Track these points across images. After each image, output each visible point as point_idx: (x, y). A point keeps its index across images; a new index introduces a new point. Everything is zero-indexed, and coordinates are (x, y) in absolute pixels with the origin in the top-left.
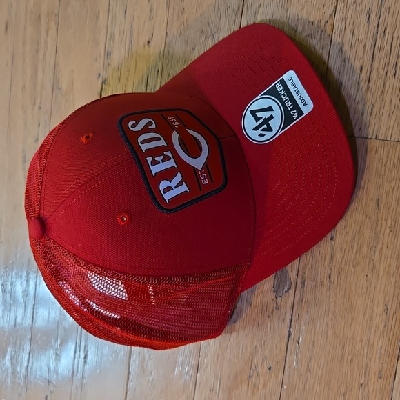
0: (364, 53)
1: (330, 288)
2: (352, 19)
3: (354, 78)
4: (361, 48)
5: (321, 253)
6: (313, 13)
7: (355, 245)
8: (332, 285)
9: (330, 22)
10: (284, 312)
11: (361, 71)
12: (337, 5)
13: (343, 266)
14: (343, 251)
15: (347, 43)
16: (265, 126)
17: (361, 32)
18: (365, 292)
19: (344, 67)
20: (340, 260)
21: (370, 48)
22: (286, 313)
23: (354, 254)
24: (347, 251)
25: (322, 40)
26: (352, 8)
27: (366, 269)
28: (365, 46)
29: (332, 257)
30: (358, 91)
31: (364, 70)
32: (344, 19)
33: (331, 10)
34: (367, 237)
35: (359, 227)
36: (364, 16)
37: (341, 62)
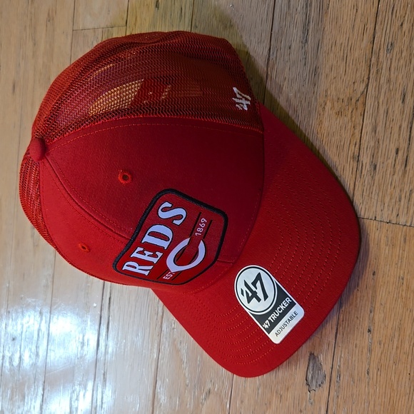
0: (399, 135)
1: (368, 384)
2: (386, 99)
3: (390, 161)
4: (396, 129)
5: (358, 346)
6: (342, 90)
7: (396, 340)
8: (371, 382)
9: (361, 100)
10: (318, 408)
11: (397, 153)
12: (368, 82)
13: (382, 361)
14: (382, 345)
15: (381, 123)
16: (250, 294)
17: (396, 112)
18: (408, 392)
19: (378, 148)
20: (380, 354)
21: (405, 130)
22: (320, 408)
23: (394, 350)
24: (386, 345)
25: (353, 119)
26: (385, 87)
27: (409, 366)
28: (400, 127)
29: (370, 351)
30: (394, 175)
31: (400, 153)
32: (377, 98)
33: (362, 87)
34: (408, 333)
35: (398, 321)
36: (398, 96)
37: (375, 143)
